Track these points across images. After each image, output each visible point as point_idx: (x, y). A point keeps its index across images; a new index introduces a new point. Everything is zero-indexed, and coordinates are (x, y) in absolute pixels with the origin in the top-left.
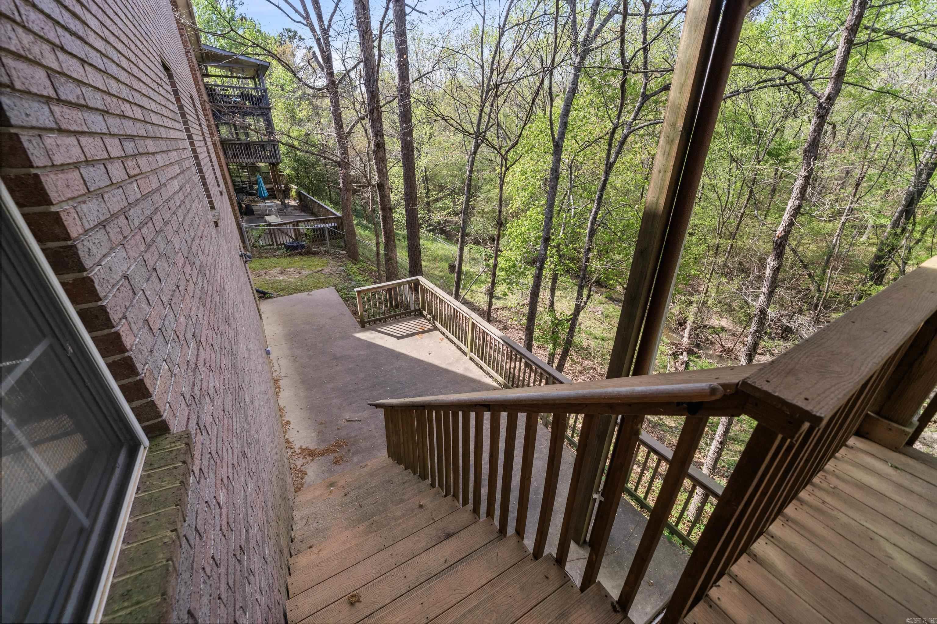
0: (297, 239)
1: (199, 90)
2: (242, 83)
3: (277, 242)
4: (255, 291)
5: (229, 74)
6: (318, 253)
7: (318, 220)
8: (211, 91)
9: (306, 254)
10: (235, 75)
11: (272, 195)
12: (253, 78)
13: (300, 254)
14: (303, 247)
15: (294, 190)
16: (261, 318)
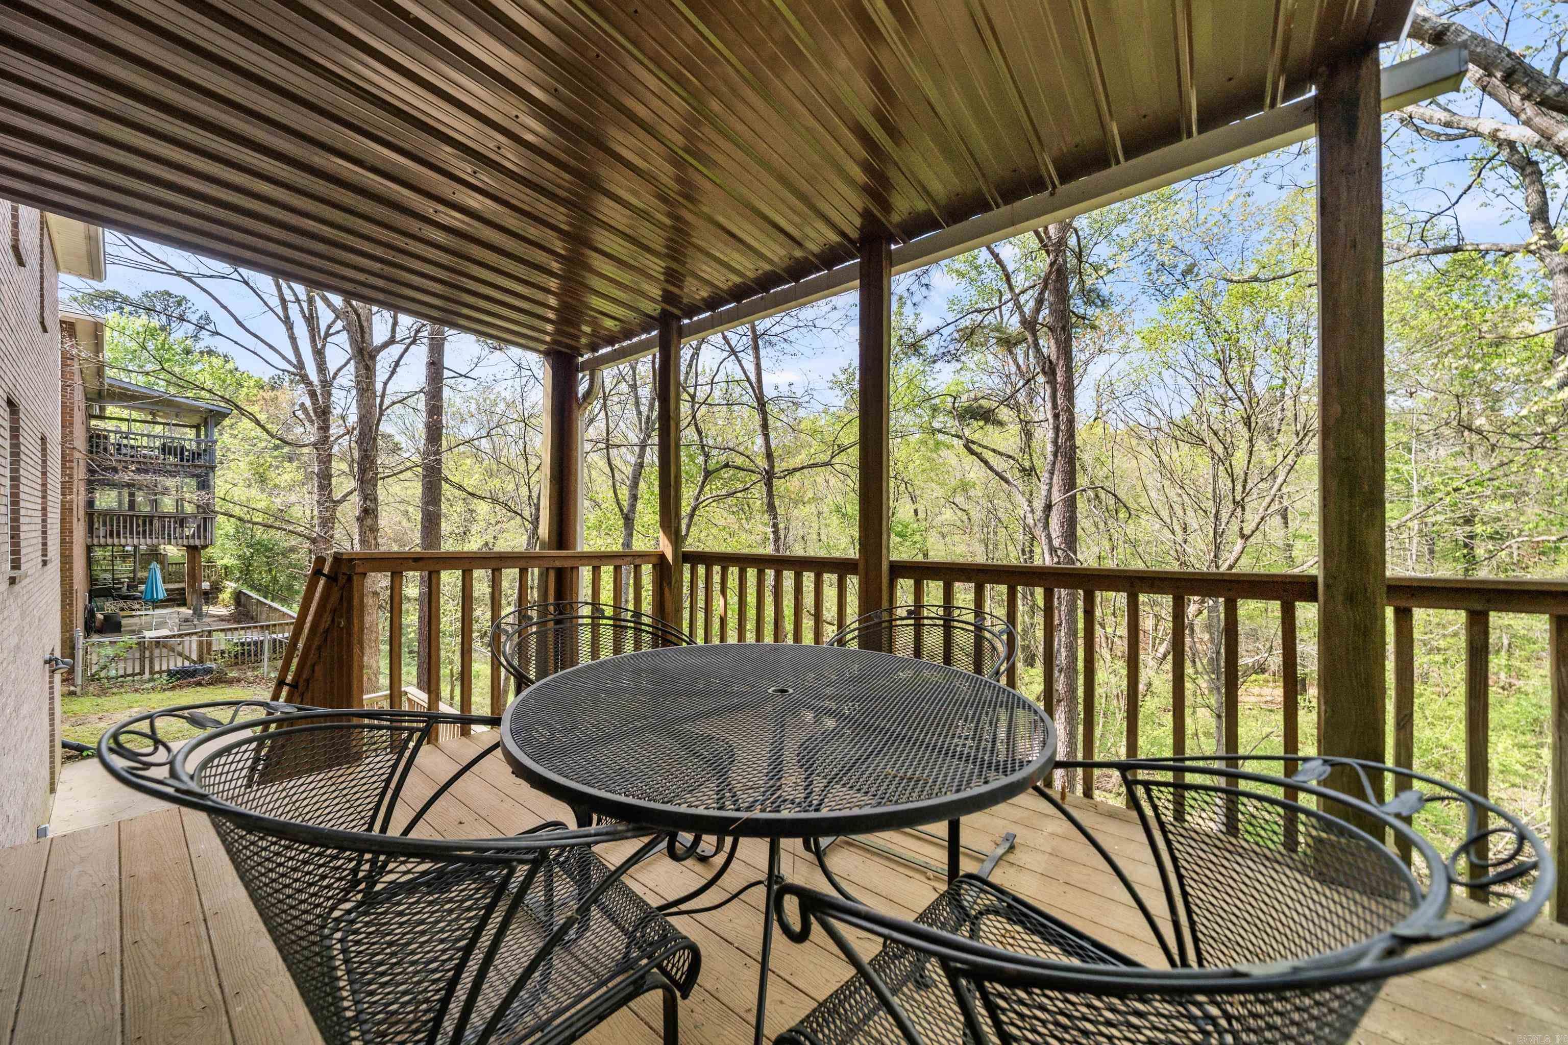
0: (201, 660)
1: (67, 436)
2: (170, 430)
3: (151, 668)
4: (58, 745)
5: (149, 418)
6: (239, 681)
7: (256, 627)
8: (96, 441)
9: (211, 684)
10: (159, 420)
11: (176, 599)
12: (197, 427)
13: (199, 684)
14: (209, 671)
15: (229, 590)
16: (53, 790)
